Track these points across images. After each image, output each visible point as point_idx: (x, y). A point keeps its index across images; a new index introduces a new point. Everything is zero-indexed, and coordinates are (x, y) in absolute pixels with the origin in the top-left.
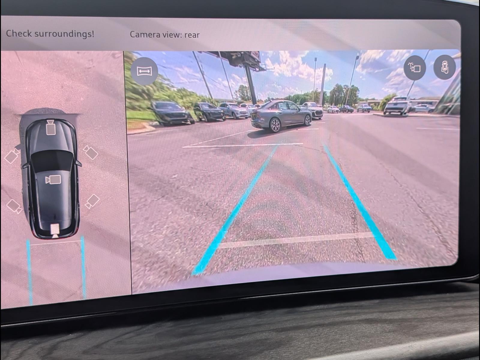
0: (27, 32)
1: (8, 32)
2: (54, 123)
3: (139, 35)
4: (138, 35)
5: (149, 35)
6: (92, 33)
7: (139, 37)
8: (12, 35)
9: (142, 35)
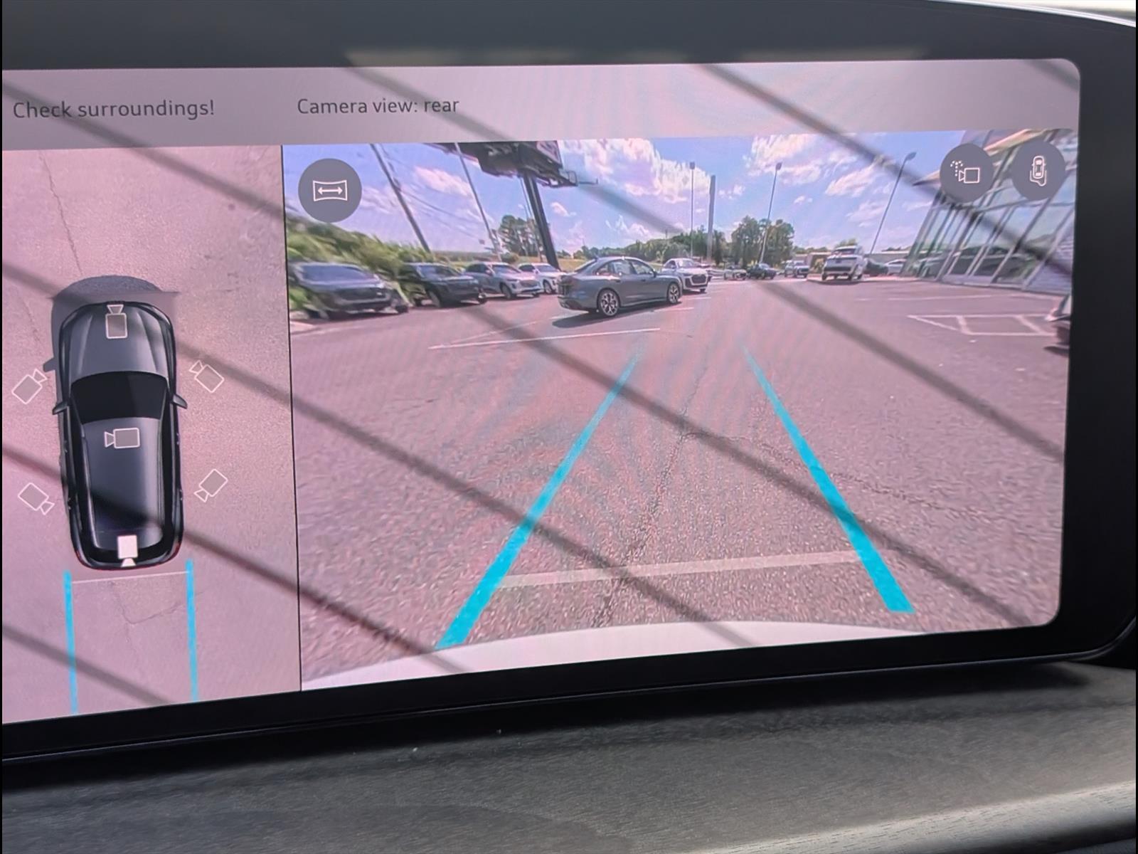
0: (61, 107)
1: (17, 108)
2: (122, 312)
3: (317, 108)
4: (315, 109)
5: (343, 107)
6: (209, 105)
7: (317, 112)
8: (26, 114)
9: (326, 107)
